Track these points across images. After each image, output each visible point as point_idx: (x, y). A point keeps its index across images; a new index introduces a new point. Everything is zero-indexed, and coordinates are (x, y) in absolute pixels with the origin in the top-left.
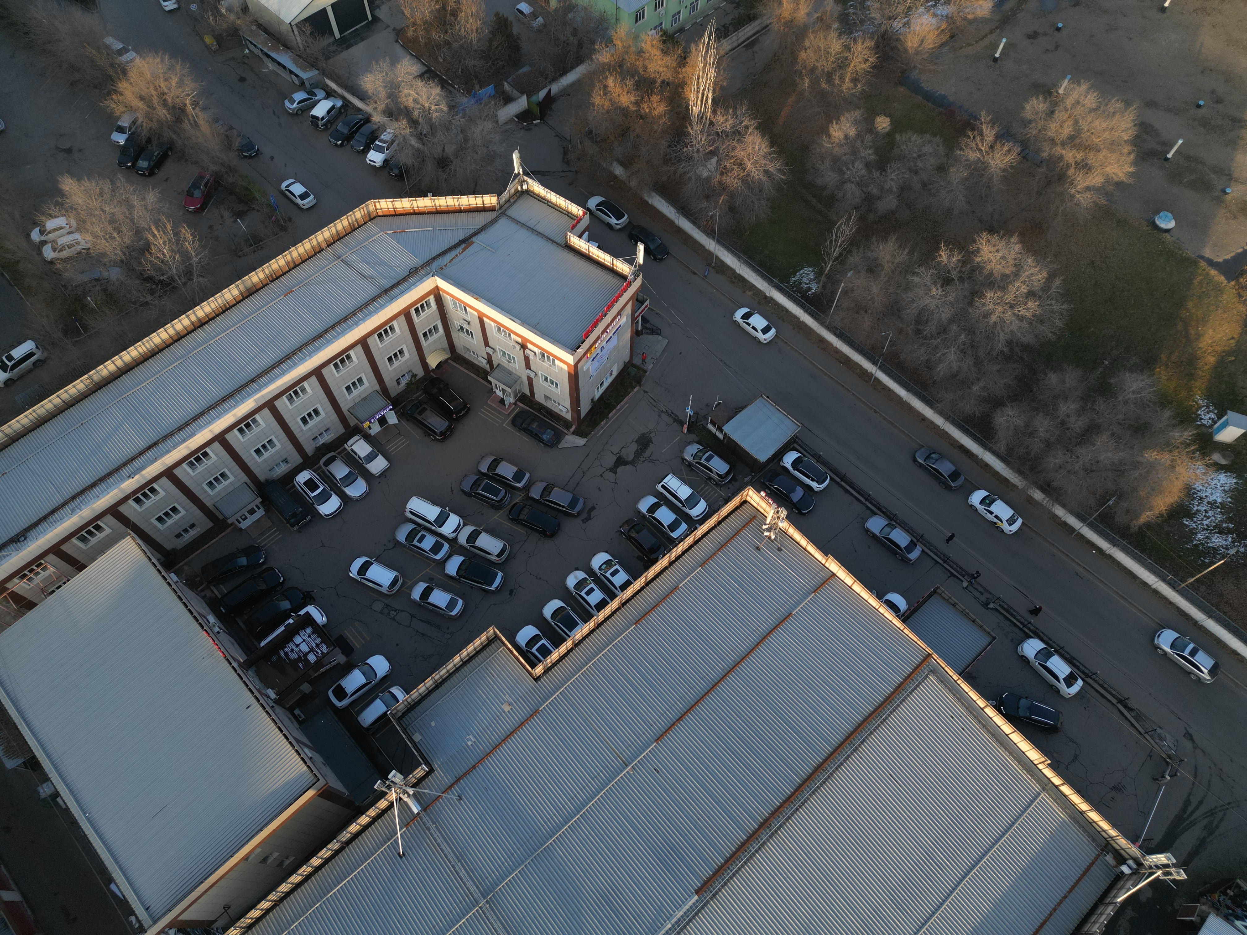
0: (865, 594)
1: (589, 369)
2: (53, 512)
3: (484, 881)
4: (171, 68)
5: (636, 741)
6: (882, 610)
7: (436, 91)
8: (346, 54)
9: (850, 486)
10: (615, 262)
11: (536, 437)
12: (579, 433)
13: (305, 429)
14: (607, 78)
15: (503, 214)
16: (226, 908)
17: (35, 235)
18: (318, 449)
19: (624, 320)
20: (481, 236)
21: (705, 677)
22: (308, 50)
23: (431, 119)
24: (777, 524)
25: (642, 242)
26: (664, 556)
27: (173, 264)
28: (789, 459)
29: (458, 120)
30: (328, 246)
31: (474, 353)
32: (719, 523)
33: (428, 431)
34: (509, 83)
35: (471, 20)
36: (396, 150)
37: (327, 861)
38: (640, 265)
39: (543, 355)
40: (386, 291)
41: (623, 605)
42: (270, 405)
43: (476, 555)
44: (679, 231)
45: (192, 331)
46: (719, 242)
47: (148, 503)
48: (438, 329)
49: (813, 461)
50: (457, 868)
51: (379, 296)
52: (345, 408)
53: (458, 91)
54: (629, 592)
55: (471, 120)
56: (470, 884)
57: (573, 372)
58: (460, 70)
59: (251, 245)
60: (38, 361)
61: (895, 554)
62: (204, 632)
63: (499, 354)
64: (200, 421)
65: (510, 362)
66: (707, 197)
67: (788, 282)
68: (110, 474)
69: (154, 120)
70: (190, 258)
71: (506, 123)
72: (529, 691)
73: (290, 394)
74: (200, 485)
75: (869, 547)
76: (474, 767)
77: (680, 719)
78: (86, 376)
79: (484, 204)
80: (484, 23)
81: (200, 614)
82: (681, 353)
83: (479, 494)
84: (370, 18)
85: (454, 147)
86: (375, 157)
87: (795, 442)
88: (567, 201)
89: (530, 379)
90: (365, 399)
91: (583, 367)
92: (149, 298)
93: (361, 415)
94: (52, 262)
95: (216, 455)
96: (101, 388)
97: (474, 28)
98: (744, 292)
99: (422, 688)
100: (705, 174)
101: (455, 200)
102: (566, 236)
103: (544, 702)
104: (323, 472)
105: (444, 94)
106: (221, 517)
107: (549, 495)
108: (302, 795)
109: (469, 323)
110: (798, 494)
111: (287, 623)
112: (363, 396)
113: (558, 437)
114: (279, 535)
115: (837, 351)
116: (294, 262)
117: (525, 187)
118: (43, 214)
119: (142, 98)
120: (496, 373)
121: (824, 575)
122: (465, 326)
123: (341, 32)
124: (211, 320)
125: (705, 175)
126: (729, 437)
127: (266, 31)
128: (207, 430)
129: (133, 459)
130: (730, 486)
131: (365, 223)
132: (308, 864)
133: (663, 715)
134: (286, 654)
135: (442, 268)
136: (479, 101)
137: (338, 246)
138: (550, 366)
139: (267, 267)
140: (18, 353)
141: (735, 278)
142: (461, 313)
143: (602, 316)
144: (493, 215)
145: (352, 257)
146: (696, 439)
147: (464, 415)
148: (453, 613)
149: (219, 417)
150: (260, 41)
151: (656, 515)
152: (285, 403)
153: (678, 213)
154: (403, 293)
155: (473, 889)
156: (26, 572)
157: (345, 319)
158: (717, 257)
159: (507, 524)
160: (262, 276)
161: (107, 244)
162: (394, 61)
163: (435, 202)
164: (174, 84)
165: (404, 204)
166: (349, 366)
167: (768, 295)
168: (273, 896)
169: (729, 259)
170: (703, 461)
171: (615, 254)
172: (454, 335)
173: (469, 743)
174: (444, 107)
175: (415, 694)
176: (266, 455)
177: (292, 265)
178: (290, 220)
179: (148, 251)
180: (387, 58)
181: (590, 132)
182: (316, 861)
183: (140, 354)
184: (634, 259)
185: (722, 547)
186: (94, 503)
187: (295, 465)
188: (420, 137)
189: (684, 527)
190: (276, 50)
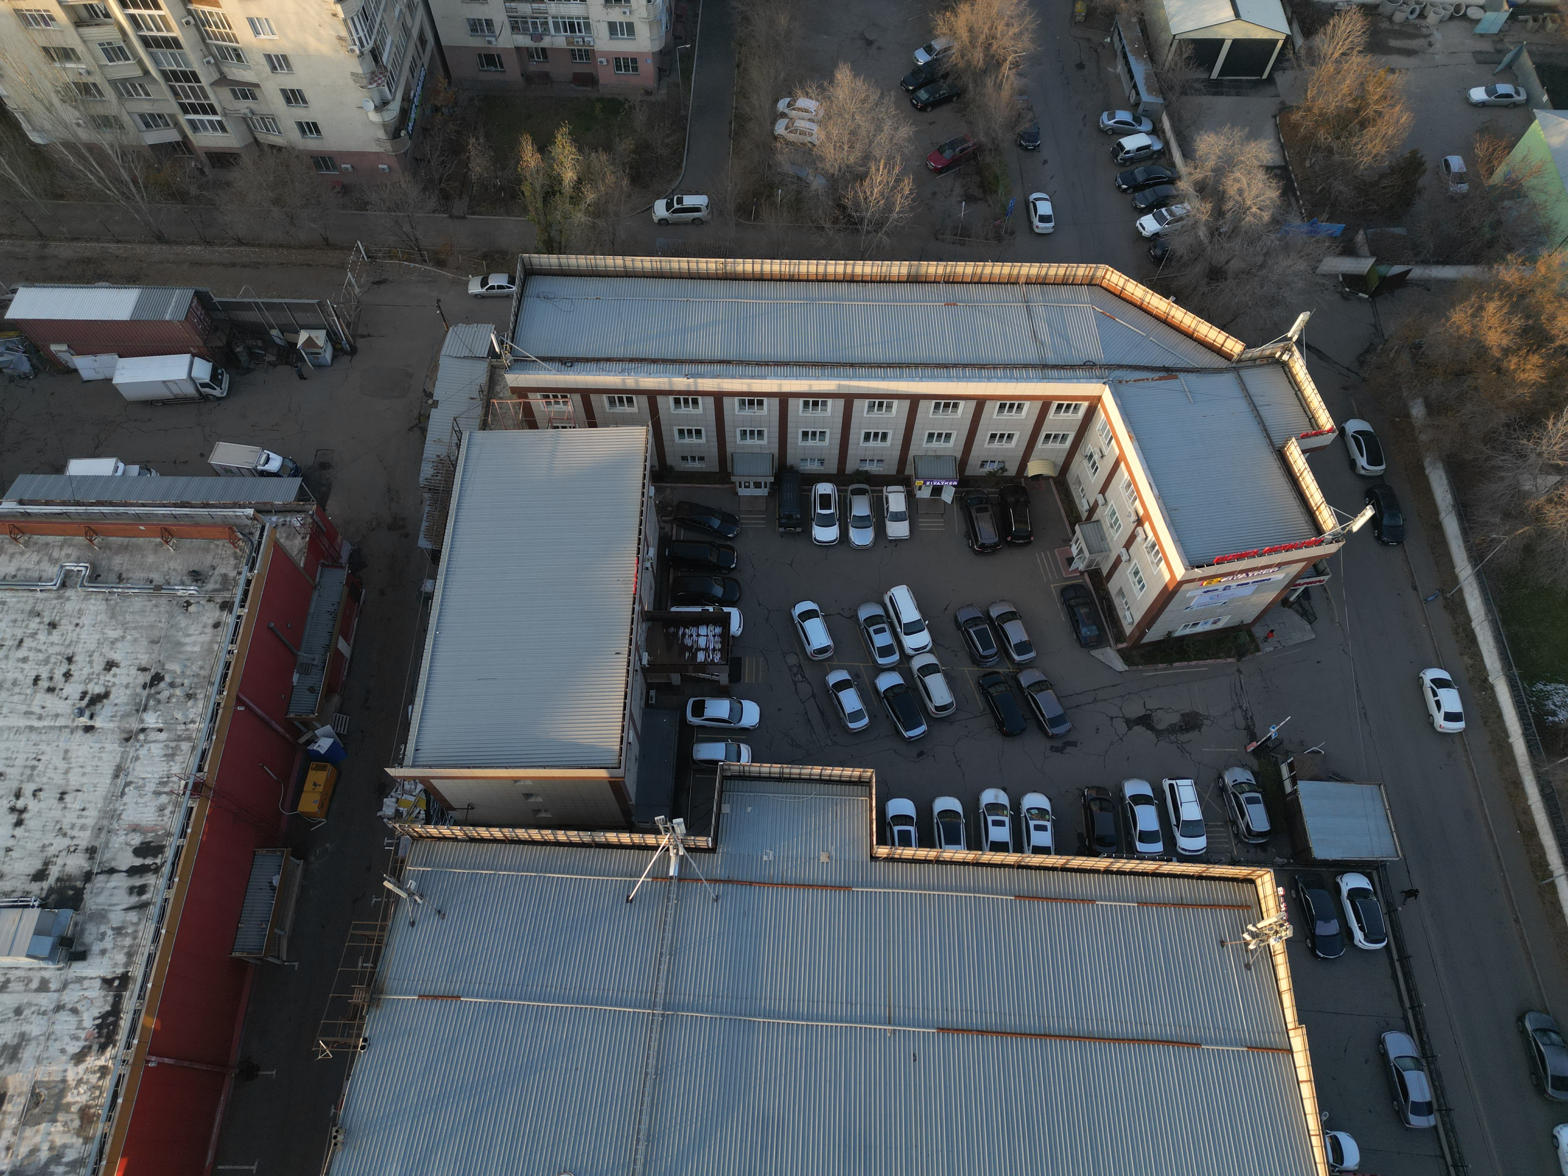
0: (1310, 1105)
1: (1193, 597)
2: (608, 360)
3: (675, 994)
4: (1022, 16)
5: (918, 1009)
6: (1315, 1141)
7: (1272, 194)
8: (1207, 100)
9: (1405, 975)
10: (1323, 507)
11: (1075, 623)
12: (1126, 656)
13: (861, 444)
14: (1491, 299)
15: (1236, 370)
16: (471, 807)
17: (782, 105)
18: (858, 473)
19: (1280, 576)
20: (1191, 377)
21: (1043, 1017)
22: (1170, 75)
23: (1240, 221)
24: (1269, 937)
25: (1376, 507)
26: (1108, 857)
27: (873, 207)
28: (1352, 881)
29: (1272, 240)
30: (1026, 283)
31: (1082, 490)
32: (1200, 877)
33: (972, 533)
34: (1366, 233)
35: (1377, 141)
36: (1176, 230)
37: (570, 844)
38: (1350, 531)
39: (1153, 546)
40: (1045, 366)
41: (1020, 867)
42: (849, 399)
43: (916, 689)
44: (1438, 527)
45: (839, 281)
46: (1479, 576)
47: (683, 410)
48: (1066, 439)
49: (1382, 909)
50: (663, 959)
51: (1033, 366)
52: (913, 451)
53: (1300, 208)
54: (1037, 860)
55: (1286, 248)
56: (662, 984)
57: (1171, 588)
58: (1320, 187)
59: (956, 235)
60: (698, 219)
61: (1395, 1098)
62: (636, 559)
63: (1108, 511)
64: (780, 370)
65: (1112, 526)
66: (1507, 515)
67: (1532, 685)
68: (673, 361)
69: (966, 58)
70: (891, 211)
71: (1324, 275)
72: (858, 862)
73: (874, 402)
74: (735, 427)
75: (1367, 1061)
76: (751, 883)
77: (981, 1032)
78: (723, 260)
79: (1223, 345)
80: (1391, 153)
81: (646, 539)
82: (1318, 662)
83: (969, 633)
84: (1265, 76)
85: (1243, 265)
86: (1149, 224)
87: (1377, 869)
88: (1322, 403)
89: (1118, 560)
90: (938, 457)
91: (1187, 591)
92: (827, 225)
93: (923, 470)
94: (776, 138)
95: (769, 410)
96: (726, 279)
97: (1374, 151)
98: (1461, 654)
99: (766, 768)
100: (1527, 486)
101: (1195, 322)
102: (1288, 439)
103: (862, 887)
104: (845, 497)
105: (1278, 202)
106: (729, 470)
107: (1038, 692)
108: (596, 768)
109: (1102, 456)
110: (1328, 928)
111: (706, 608)
112: (938, 453)
113: (1100, 641)
114: (762, 524)
115: (1527, 811)
116: (981, 277)
117: (1285, 357)
118: (803, 88)
119: (971, 30)
120: (1088, 527)
121: (1277, 1040)
122: (1096, 457)
123: (1222, 73)
124: (863, 281)
125: (1527, 488)
126: (1297, 798)
127: (1144, 30)
128: (779, 382)
129: (701, 362)
130: (1252, 850)
131: (1081, 285)
132: (554, 832)
133: (967, 1011)
134: (684, 634)
135: (1120, 382)
136: (1313, 233)
137: (1036, 290)
138: (1152, 563)
139: (952, 266)
140: (690, 200)
141: (1465, 630)
142: (1103, 442)
143: (1256, 553)
144: (1224, 363)
145: (1039, 309)
146: (1256, 767)
147: (1021, 545)
148: (852, 726)
149: (797, 377)
150: (1130, 37)
151: (1140, 810)
152: (863, 407)
153: (1453, 506)
154: (1060, 379)
155: (662, 991)
156: (551, 395)
157: (982, 367)
158: (1461, 590)
159: (972, 685)
160: (940, 270)
161: (832, 151)
162: (1253, 136)
163: (1170, 310)
164: (1010, 33)
165: (1136, 290)
166: (950, 414)
167: (1491, 679)
168: (508, 832)
169: (1474, 603)
170: (1242, 798)
171: (1330, 498)
172: (1078, 457)
173: (765, 858)
174: (1266, 216)
175: (756, 768)
176: (810, 443)
177: (976, 280)
178: (1012, 233)
179: (861, 180)
180: (1247, 130)
181: (1419, 346)
182: (561, 836)
183: (780, 271)
184: (1350, 520)
185: (1180, 904)
186: (643, 377)
187: (826, 472)
188: (1214, 232)
189: (1158, 847)
190: (1138, 53)
